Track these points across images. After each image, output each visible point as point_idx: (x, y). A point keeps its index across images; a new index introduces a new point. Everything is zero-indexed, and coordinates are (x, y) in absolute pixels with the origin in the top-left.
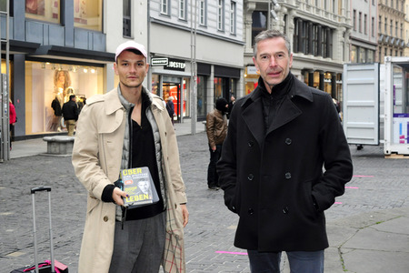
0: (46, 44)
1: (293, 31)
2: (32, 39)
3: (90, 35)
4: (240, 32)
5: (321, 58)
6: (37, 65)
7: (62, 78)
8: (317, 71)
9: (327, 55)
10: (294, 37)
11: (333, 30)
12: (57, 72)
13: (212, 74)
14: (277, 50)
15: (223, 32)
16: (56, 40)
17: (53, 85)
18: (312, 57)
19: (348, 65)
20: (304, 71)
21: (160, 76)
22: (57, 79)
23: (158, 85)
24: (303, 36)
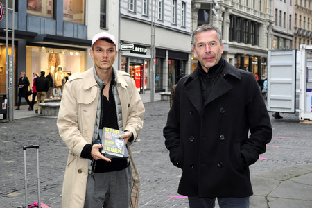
0: (42, 33)
1: (229, 24)
2: (31, 29)
3: (76, 26)
4: (188, 25)
5: (250, 46)
6: (35, 49)
7: (54, 59)
8: (247, 55)
9: (255, 43)
10: (230, 29)
11: (259, 25)
12: (50, 55)
13: (167, 57)
14: (211, 40)
15: (176, 25)
16: (50, 31)
18: (243, 45)
19: (272, 51)
20: (237, 55)
21: (127, 58)
22: (50, 59)
23: (126, 65)
24: (237, 28)
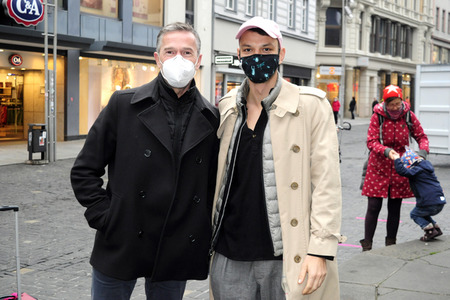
0: (102, 39)
1: (369, 30)
2: (86, 34)
3: (150, 30)
4: (312, 29)
5: (400, 59)
6: (94, 62)
7: (121, 75)
8: (395, 72)
9: (407, 55)
10: (371, 36)
11: (413, 29)
12: (115, 70)
15: (294, 29)
16: (114, 36)
17: (110, 83)
18: (390, 57)
19: (422, 66)
20: (381, 72)
21: (224, 75)
22: (115, 77)
23: (223, 84)
24: (381, 35)
